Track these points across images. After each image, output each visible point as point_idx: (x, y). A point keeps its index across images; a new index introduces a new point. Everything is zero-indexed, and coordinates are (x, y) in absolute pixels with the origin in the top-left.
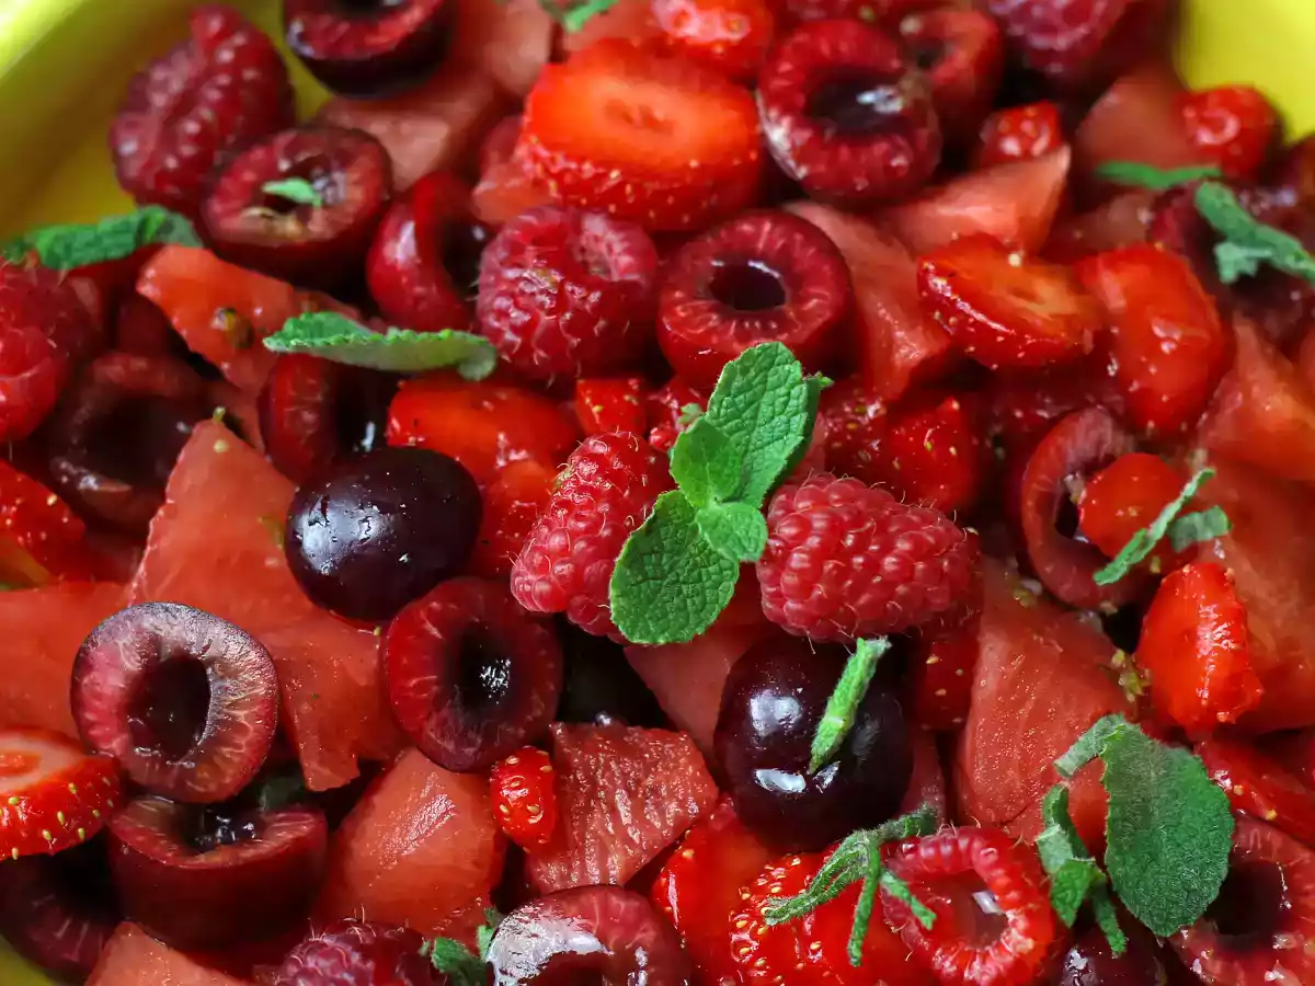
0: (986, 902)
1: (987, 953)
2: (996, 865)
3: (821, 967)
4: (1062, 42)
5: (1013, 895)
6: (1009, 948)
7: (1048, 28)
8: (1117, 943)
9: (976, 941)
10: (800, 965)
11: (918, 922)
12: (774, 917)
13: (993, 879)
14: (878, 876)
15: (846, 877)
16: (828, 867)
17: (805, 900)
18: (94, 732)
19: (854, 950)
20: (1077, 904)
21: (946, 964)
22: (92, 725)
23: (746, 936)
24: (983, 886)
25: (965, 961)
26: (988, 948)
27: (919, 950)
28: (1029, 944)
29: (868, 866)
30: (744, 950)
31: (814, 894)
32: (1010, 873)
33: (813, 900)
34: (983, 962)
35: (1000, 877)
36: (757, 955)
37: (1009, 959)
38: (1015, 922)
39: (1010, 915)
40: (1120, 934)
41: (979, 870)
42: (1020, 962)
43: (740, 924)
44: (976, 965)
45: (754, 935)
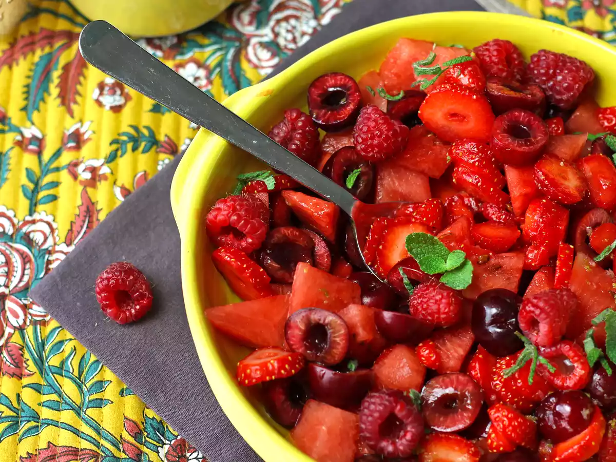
0: (567, 362)
1: (570, 377)
2: (570, 350)
3: (521, 387)
4: (565, 97)
5: (576, 358)
6: (577, 374)
7: (559, 93)
8: (609, 372)
9: (566, 374)
10: (514, 388)
11: (549, 371)
12: (507, 374)
13: (569, 355)
14: (537, 358)
15: (527, 359)
16: (521, 357)
17: (515, 368)
18: (294, 347)
19: (530, 380)
20: (594, 361)
21: (558, 382)
22: (292, 345)
23: (498, 382)
24: (566, 358)
25: (564, 380)
26: (571, 375)
27: (549, 379)
28: (583, 372)
29: (533, 355)
30: (498, 387)
31: (518, 365)
32: (574, 352)
33: (518, 367)
34: (570, 380)
35: (571, 354)
36: (502, 388)
37: (578, 378)
38: (577, 367)
39: (576, 365)
40: (610, 369)
41: (565, 353)
42: (581, 377)
43: (495, 379)
44: (568, 381)
45: (500, 381)
